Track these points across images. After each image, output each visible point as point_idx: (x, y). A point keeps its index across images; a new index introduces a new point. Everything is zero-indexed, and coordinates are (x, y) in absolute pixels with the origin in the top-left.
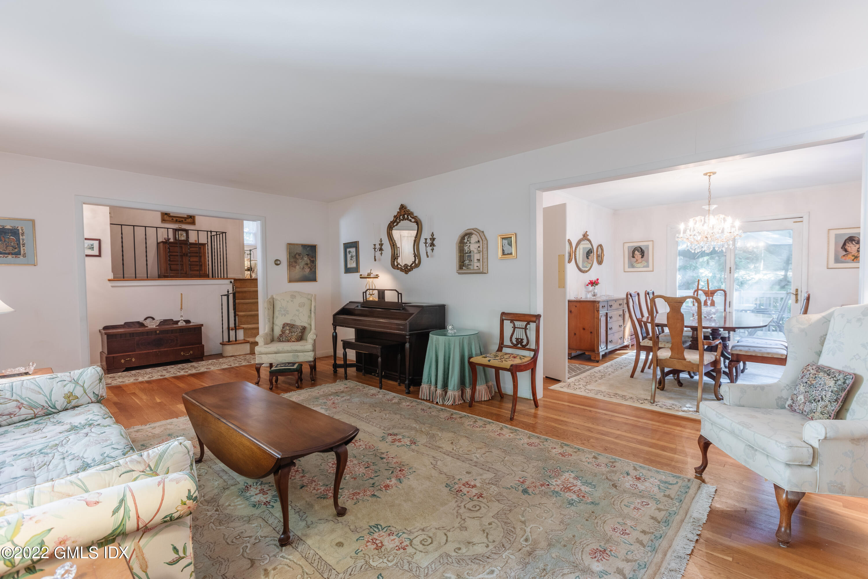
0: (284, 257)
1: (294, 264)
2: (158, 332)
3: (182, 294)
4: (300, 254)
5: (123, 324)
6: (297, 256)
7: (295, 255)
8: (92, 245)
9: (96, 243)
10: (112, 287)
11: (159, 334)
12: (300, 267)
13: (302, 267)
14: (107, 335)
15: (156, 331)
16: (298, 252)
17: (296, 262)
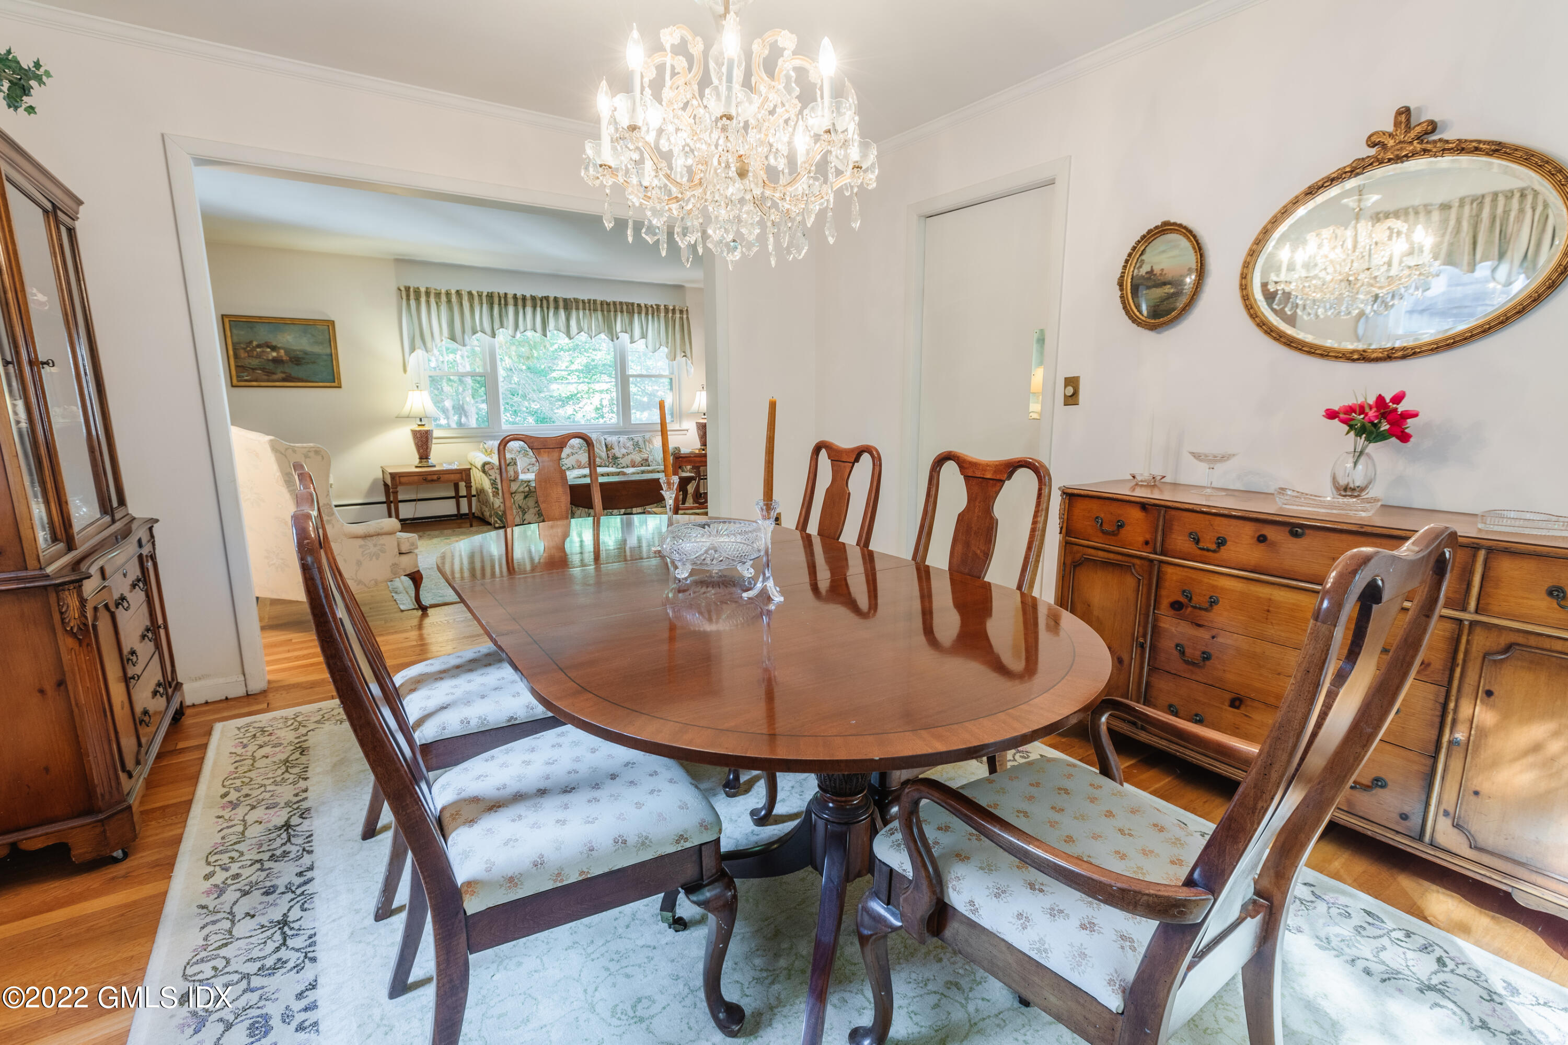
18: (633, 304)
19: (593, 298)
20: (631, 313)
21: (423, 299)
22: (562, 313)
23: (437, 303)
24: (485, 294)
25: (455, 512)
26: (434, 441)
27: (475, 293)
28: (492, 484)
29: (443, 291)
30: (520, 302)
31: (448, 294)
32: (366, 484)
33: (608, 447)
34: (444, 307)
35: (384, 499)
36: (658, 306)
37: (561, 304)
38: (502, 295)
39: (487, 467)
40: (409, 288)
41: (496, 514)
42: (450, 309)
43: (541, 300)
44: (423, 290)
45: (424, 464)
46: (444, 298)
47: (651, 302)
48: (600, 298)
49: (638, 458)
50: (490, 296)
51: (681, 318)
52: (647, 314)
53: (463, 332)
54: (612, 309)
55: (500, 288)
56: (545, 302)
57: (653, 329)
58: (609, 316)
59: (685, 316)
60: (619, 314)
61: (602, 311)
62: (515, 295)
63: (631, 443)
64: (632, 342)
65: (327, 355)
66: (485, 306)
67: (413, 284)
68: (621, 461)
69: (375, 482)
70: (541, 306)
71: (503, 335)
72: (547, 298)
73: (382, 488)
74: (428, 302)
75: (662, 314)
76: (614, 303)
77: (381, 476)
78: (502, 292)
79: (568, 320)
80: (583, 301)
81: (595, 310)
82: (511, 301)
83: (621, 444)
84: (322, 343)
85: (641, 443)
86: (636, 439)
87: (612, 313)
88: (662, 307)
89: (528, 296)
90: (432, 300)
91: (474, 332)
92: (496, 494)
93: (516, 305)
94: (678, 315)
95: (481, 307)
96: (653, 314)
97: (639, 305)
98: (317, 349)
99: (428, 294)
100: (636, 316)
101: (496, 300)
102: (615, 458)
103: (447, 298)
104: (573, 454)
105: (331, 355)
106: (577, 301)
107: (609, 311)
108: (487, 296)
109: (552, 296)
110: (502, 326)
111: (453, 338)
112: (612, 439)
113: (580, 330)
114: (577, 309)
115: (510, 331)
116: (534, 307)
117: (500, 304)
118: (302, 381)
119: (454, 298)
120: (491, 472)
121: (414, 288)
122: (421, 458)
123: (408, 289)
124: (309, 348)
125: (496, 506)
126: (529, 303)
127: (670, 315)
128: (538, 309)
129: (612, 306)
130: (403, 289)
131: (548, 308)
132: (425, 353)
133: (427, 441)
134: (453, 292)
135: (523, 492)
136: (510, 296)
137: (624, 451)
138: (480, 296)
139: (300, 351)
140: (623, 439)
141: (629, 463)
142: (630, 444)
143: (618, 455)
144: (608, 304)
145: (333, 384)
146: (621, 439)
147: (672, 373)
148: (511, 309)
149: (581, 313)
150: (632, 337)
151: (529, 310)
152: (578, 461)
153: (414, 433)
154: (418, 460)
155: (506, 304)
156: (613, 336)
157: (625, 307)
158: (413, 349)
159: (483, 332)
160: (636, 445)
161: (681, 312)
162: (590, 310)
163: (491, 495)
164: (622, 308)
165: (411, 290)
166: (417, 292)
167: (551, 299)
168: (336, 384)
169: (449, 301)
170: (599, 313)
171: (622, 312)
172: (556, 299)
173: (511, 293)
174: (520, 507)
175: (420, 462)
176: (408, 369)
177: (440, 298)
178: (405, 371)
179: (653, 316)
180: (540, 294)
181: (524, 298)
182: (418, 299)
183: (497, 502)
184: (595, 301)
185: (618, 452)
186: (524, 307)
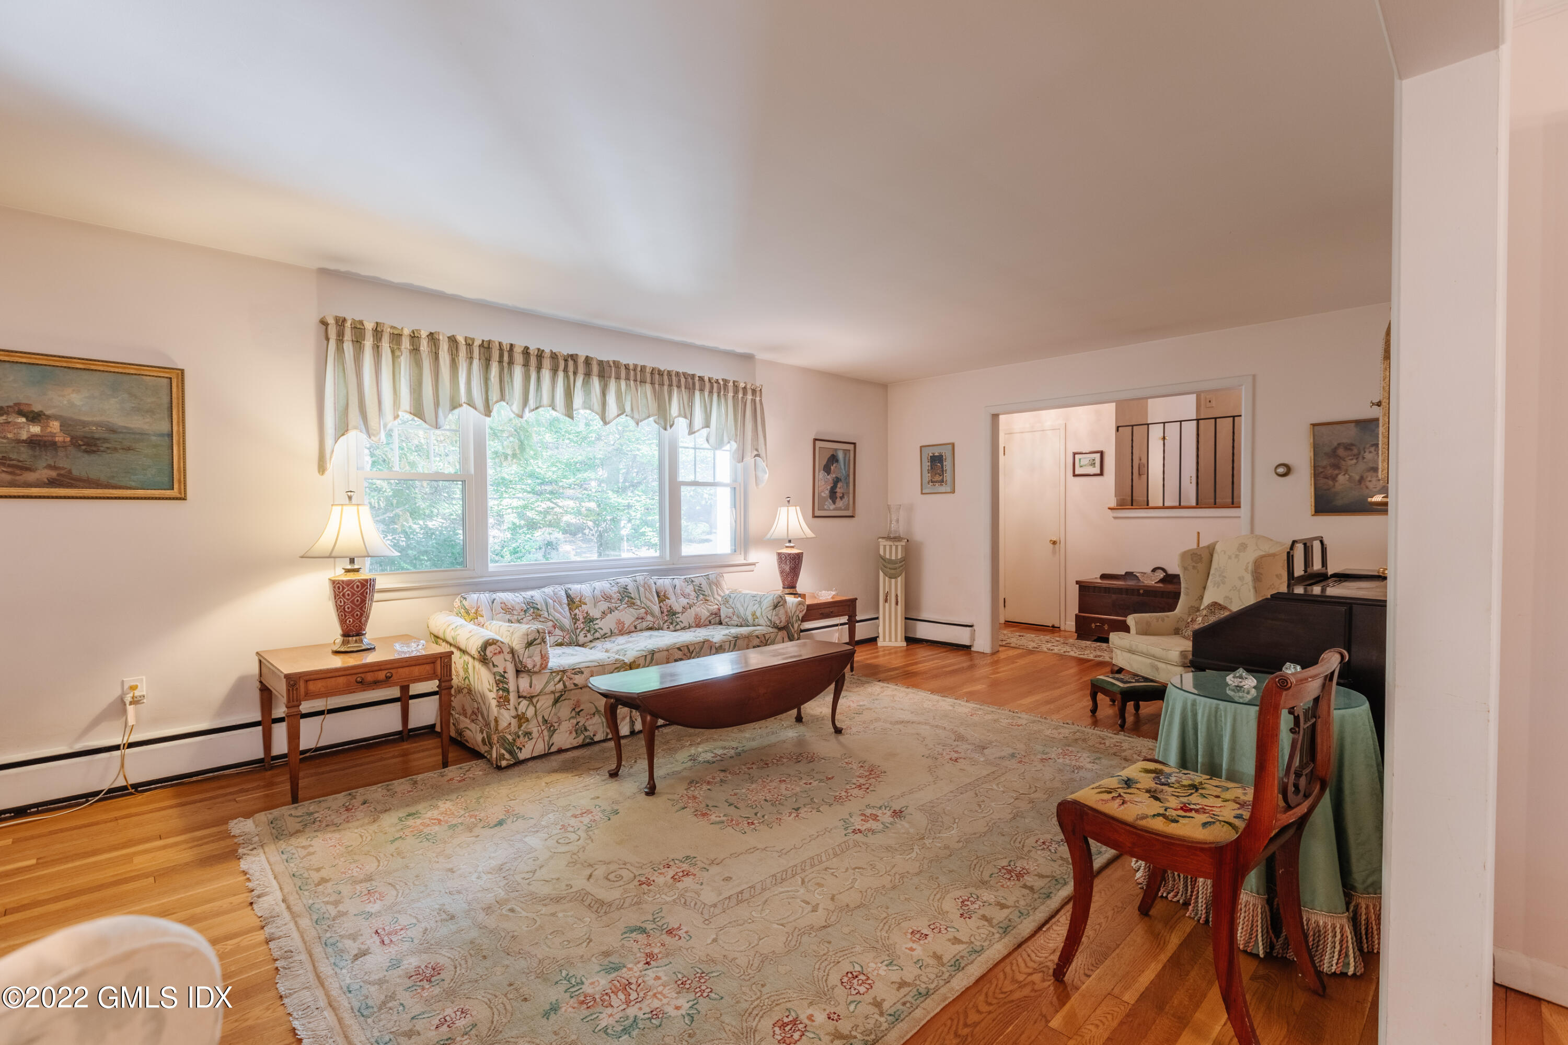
0: (1302, 460)
1: (1330, 471)
2: (1141, 591)
3: (1199, 533)
4: (1352, 445)
5: (1123, 573)
6: (1341, 452)
7: (1335, 450)
8: (1094, 460)
9: (1098, 456)
10: (1115, 518)
11: (1143, 595)
12: (1350, 477)
13: (1357, 478)
14: (1080, 586)
15: (1139, 590)
16: (1345, 441)
17: (1337, 466)
18: (693, 376)
19: (640, 363)
20: (691, 389)
21: (368, 343)
22: (596, 382)
23: (393, 352)
24: (477, 343)
25: (398, 727)
26: (377, 596)
27: (461, 339)
28: (497, 683)
29: (406, 332)
30: (533, 361)
31: (414, 337)
32: (220, 688)
33: (662, 597)
34: (405, 360)
35: (257, 717)
36: (725, 381)
37: (595, 369)
38: (506, 348)
39: (490, 650)
40: (344, 320)
41: (503, 740)
42: (418, 363)
43: (566, 360)
44: (369, 326)
45: (352, 646)
46: (406, 344)
47: (718, 375)
48: (650, 364)
49: (703, 611)
50: (486, 347)
51: (754, 401)
52: (711, 392)
53: (437, 404)
54: (666, 382)
55: (502, 335)
56: (571, 363)
57: (719, 416)
58: (662, 390)
59: (758, 399)
60: (675, 389)
61: (652, 383)
62: (527, 348)
63: (691, 587)
64: (691, 432)
65: (162, 435)
66: (476, 362)
67: (351, 314)
68: (681, 617)
69: (241, 682)
70: (566, 370)
71: (503, 412)
72: (574, 357)
73: (256, 695)
74: (377, 348)
75: (731, 394)
76: (669, 373)
77: (256, 670)
78: (506, 342)
79: (604, 394)
80: (627, 367)
81: (643, 382)
82: (519, 358)
83: (678, 591)
84: (151, 412)
85: (705, 586)
86: (697, 582)
87: (666, 388)
88: (731, 384)
89: (547, 351)
90: (385, 345)
91: (455, 405)
92: (503, 701)
93: (526, 365)
94: (749, 397)
95: (471, 363)
96: (719, 393)
97: (701, 379)
98: (137, 423)
99: (378, 333)
100: (697, 393)
101: (496, 355)
102: (672, 613)
103: (412, 343)
104: (611, 611)
105: (171, 435)
106: (617, 364)
107: (661, 384)
108: (482, 346)
109: (582, 353)
110: (502, 398)
111: (418, 412)
112: (665, 582)
113: (622, 412)
114: (618, 378)
115: (516, 407)
116: (555, 371)
117: (501, 361)
118: (97, 484)
119: (424, 346)
120: (496, 660)
121: (354, 321)
122: (346, 635)
123: (341, 322)
124: (119, 420)
125: (503, 724)
126: (547, 363)
127: (740, 395)
128: (561, 374)
129: (666, 377)
130: (331, 321)
131: (575, 373)
132: (364, 436)
133: (363, 601)
134: (424, 334)
135: (553, 692)
136: (518, 350)
137: (684, 601)
138: (469, 345)
139: (98, 424)
140: (679, 581)
141: (692, 620)
142: (689, 589)
143: (677, 608)
144: (661, 373)
145: (168, 493)
146: (676, 582)
147: (735, 480)
148: (518, 371)
149: (623, 383)
150: (691, 425)
151: (546, 374)
152: (620, 623)
153: (339, 588)
154: (339, 639)
155: (511, 363)
156: (665, 422)
157: (683, 380)
158: (343, 429)
159: (471, 404)
160: (699, 590)
161: (754, 392)
162: (635, 380)
163: (494, 703)
164: (679, 381)
165: (348, 324)
166: (359, 329)
167: (581, 360)
168: (174, 493)
169: (415, 350)
170: (648, 387)
171: (679, 387)
172: (588, 361)
173: (520, 344)
174: (545, 721)
175: (344, 643)
176: (330, 466)
177: (399, 343)
178: (322, 468)
179: (719, 396)
180: (564, 349)
181: (540, 355)
182: (358, 342)
183: (506, 718)
184: (643, 368)
185: (677, 603)
186: (539, 368)
